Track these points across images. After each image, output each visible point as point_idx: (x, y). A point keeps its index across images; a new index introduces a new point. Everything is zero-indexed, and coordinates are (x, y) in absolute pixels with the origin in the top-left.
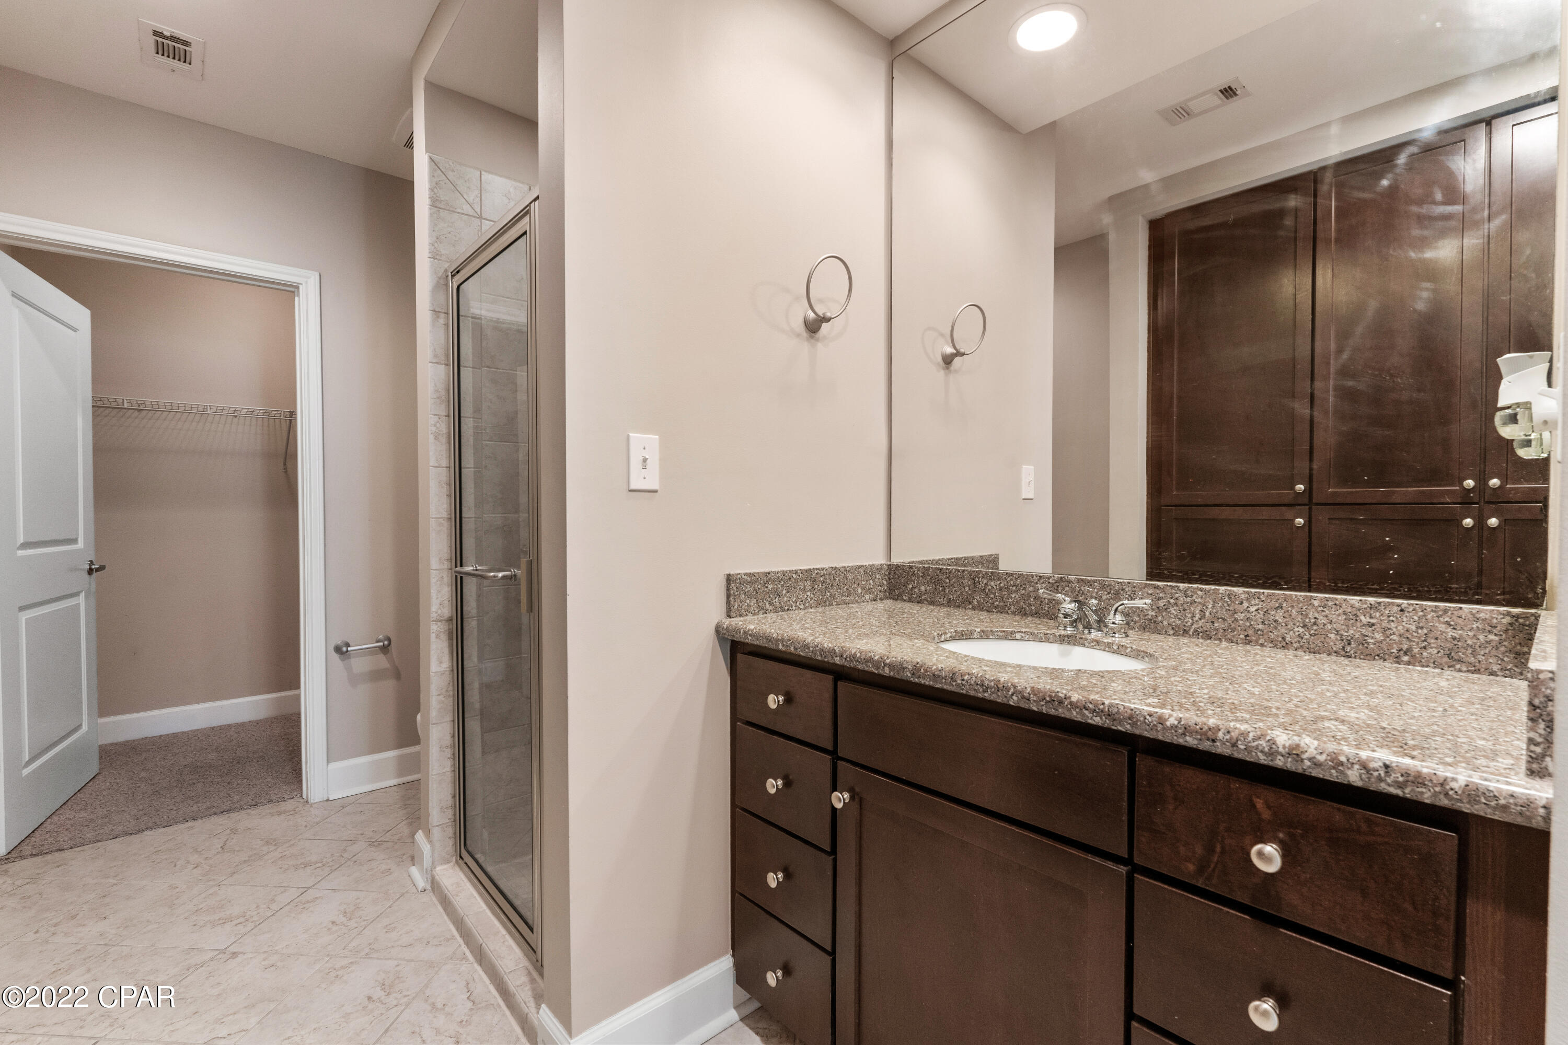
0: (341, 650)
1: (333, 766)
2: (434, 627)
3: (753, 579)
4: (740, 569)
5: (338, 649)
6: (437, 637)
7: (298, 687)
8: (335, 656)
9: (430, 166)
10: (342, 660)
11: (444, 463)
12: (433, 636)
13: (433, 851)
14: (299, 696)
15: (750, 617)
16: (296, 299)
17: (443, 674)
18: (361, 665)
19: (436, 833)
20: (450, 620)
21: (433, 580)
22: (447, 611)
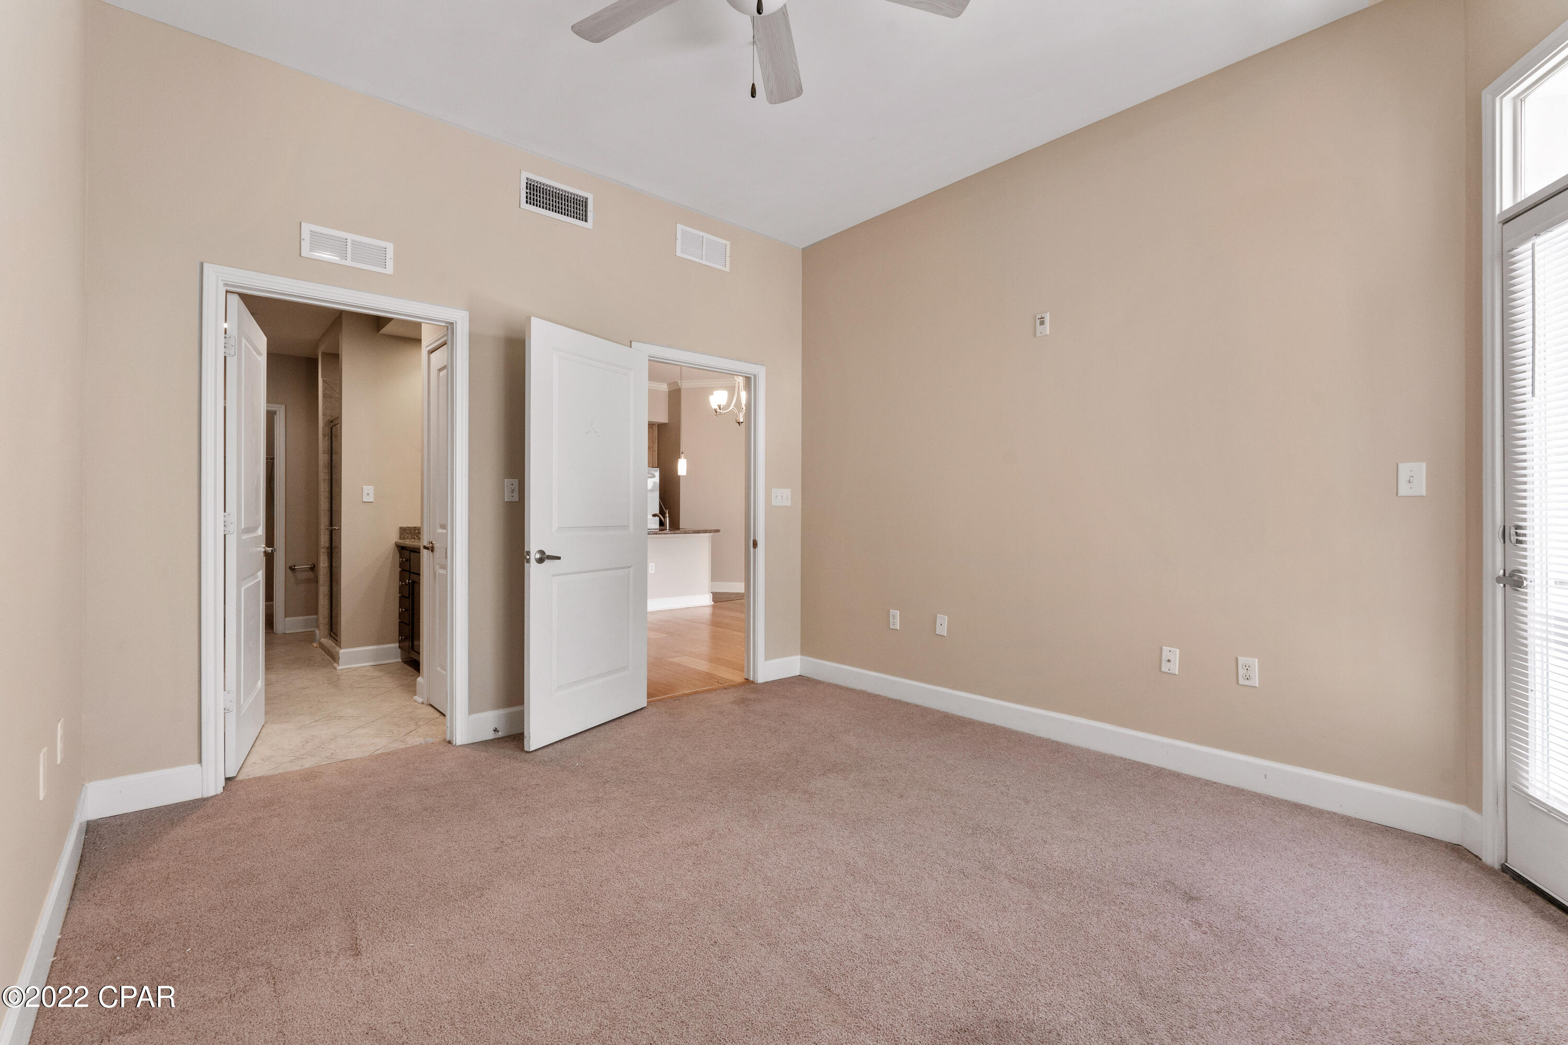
0: (292, 569)
1: (287, 619)
2: (322, 550)
3: (409, 529)
4: (405, 525)
5: (290, 568)
6: (323, 554)
7: (273, 601)
8: (289, 571)
9: (323, 382)
10: (293, 573)
11: (327, 490)
12: (322, 553)
13: (320, 633)
14: (273, 605)
15: (408, 540)
16: (275, 416)
17: (325, 567)
18: (301, 576)
19: (321, 627)
20: (328, 548)
21: (322, 533)
22: (327, 545)
